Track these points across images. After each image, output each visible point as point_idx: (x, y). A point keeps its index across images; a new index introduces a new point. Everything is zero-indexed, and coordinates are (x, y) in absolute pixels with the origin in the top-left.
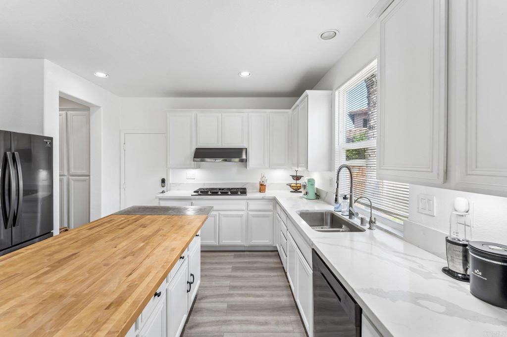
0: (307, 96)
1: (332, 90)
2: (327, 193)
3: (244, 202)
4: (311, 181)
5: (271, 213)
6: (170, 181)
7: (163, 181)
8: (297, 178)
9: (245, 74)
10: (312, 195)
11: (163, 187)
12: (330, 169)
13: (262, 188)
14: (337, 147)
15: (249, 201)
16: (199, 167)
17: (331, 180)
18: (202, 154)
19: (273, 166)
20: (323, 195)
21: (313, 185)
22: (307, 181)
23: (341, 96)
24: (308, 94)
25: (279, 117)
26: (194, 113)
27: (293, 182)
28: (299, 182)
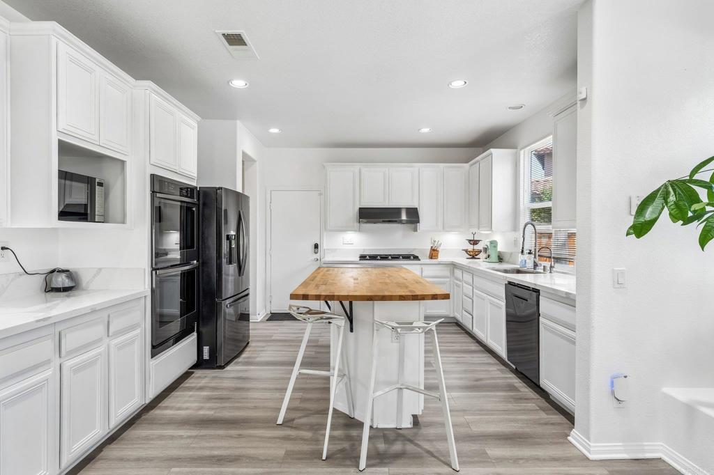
0: (492, 154)
1: (517, 148)
2: (511, 254)
3: (418, 267)
4: (494, 244)
5: (448, 280)
6: (324, 246)
7: (316, 246)
8: (475, 242)
9: (425, 130)
10: (494, 257)
11: (316, 253)
12: (515, 229)
13: (434, 253)
14: (522, 206)
15: (422, 266)
16: (360, 230)
17: (516, 242)
18: (369, 215)
19: (446, 228)
20: (506, 258)
21: (495, 247)
22: (488, 244)
23: (526, 155)
24: (493, 153)
25: (455, 172)
26: (356, 167)
27: (470, 248)
28: (477, 247)
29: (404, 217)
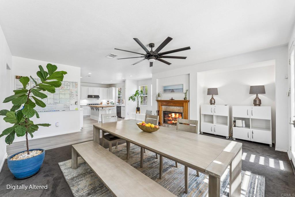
1: (116, 87)
4: (112, 102)
8: (108, 101)
14: (117, 96)
16: (88, 99)
17: (116, 101)
18: (90, 97)
19: (103, 99)
26: (88, 87)
27: (107, 102)
28: (109, 102)
29: (93, 97)
